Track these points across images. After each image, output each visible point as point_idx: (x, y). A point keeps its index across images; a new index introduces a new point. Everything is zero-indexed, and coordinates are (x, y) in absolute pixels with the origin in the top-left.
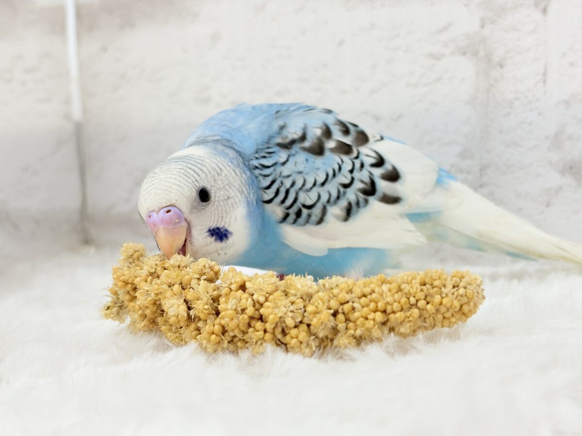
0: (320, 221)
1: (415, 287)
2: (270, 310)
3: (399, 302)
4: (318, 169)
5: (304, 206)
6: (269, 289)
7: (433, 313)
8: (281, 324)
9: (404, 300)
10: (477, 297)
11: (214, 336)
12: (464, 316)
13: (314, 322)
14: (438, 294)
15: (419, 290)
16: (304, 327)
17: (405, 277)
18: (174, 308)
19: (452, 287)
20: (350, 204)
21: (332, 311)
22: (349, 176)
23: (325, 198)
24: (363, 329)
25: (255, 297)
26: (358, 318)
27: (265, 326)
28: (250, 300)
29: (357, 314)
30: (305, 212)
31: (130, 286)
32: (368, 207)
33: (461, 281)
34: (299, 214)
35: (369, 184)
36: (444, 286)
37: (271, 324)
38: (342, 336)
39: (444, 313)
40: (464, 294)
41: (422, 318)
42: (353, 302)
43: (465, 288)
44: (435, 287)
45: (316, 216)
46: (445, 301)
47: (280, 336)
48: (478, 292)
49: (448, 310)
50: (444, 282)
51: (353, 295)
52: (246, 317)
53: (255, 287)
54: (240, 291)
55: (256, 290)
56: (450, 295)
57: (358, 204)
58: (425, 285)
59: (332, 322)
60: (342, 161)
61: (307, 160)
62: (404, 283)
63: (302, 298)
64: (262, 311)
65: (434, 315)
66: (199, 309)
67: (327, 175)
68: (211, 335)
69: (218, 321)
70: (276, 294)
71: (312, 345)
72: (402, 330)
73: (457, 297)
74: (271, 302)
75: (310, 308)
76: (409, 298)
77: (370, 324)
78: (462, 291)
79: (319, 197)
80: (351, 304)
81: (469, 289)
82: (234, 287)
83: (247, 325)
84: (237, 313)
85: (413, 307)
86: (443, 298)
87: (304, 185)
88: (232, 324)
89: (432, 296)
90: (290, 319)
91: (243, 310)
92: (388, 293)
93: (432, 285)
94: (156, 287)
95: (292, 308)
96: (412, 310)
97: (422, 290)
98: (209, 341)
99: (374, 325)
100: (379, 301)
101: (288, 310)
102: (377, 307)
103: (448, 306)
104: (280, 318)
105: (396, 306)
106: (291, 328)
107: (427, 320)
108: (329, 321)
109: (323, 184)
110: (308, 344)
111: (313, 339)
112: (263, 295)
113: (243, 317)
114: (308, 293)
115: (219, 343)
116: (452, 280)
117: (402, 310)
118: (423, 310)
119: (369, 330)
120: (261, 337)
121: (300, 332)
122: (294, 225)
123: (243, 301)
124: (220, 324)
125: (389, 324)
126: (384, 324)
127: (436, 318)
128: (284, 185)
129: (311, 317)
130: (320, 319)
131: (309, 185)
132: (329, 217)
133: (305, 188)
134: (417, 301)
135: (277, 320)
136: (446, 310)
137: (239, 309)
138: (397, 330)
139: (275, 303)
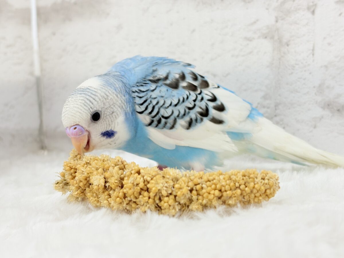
0: (172, 127)
1: (239, 178)
2: (153, 185)
3: (229, 185)
4: (174, 96)
5: (163, 117)
6: (154, 174)
7: (249, 193)
8: (159, 194)
9: (232, 184)
10: (275, 186)
11: (118, 199)
12: (267, 197)
13: (179, 193)
14: (253, 182)
15: (241, 179)
16: (172, 197)
17: (234, 172)
18: (97, 181)
19: (261, 178)
20: (191, 119)
21: (189, 188)
22: (193, 103)
23: (176, 113)
24: (207, 199)
25: (145, 178)
26: (204, 193)
27: (149, 194)
28: (142, 179)
29: (204, 191)
30: (163, 120)
31: (73, 170)
32: (203, 123)
33: (266, 176)
34: (159, 121)
35: (205, 110)
36: (256, 178)
37: (153, 193)
38: (194, 204)
39: (256, 193)
40: (268, 183)
41: (242, 196)
42: (202, 184)
43: (269, 180)
44: (251, 178)
45: (170, 124)
46: (256, 186)
47: (157, 201)
48: (276, 183)
49: (258, 192)
50: (256, 175)
51: (203, 180)
52: (139, 188)
53: (146, 172)
54: (137, 174)
55: (146, 174)
56: (260, 183)
57: (196, 120)
58: (245, 176)
59: (189, 195)
60: (190, 94)
61: (167, 90)
62: (232, 175)
63: (172, 180)
64: (148, 186)
65: (249, 194)
66: (112, 182)
67: (179, 100)
68: (116, 198)
69: (122, 190)
70: (157, 176)
71: (176, 208)
72: (230, 202)
73: (263, 184)
74: (154, 180)
75: (177, 186)
76: (235, 184)
77: (211, 197)
78: (266, 181)
79: (173, 112)
80: (201, 185)
81: (271, 181)
82: (133, 172)
83: (139, 193)
84: (134, 186)
85: (237, 189)
86: (255, 184)
87: (164, 104)
88: (130, 192)
89: (249, 183)
90: (164, 191)
91: (137, 185)
92: (223, 180)
93: (249, 176)
94: (89, 169)
95: (166, 185)
96: (236, 190)
97: (243, 179)
98: (115, 201)
99: (214, 198)
100: (217, 184)
101: (164, 186)
102: (216, 187)
103: (258, 188)
104: (159, 190)
105: (227, 187)
106: (164, 197)
107: (245, 197)
108: (187, 193)
109: (176, 105)
110: (174, 207)
111: (177, 205)
112: (150, 177)
113: (137, 188)
114: (176, 178)
115: (121, 203)
116: (261, 175)
117: (231, 190)
118: (243, 190)
119: (210, 201)
120: (147, 201)
121: (169, 199)
122: (156, 128)
123: (138, 179)
124: (123, 192)
125: (222, 198)
126: (220, 198)
127: (250, 196)
128: (152, 103)
129: (177, 191)
130: (182, 191)
131: (167, 105)
132: (178, 126)
133: (164, 106)
134: (240, 185)
135: (157, 191)
136: (256, 191)
137: (135, 184)
138: (227, 202)
139: (156, 181)
